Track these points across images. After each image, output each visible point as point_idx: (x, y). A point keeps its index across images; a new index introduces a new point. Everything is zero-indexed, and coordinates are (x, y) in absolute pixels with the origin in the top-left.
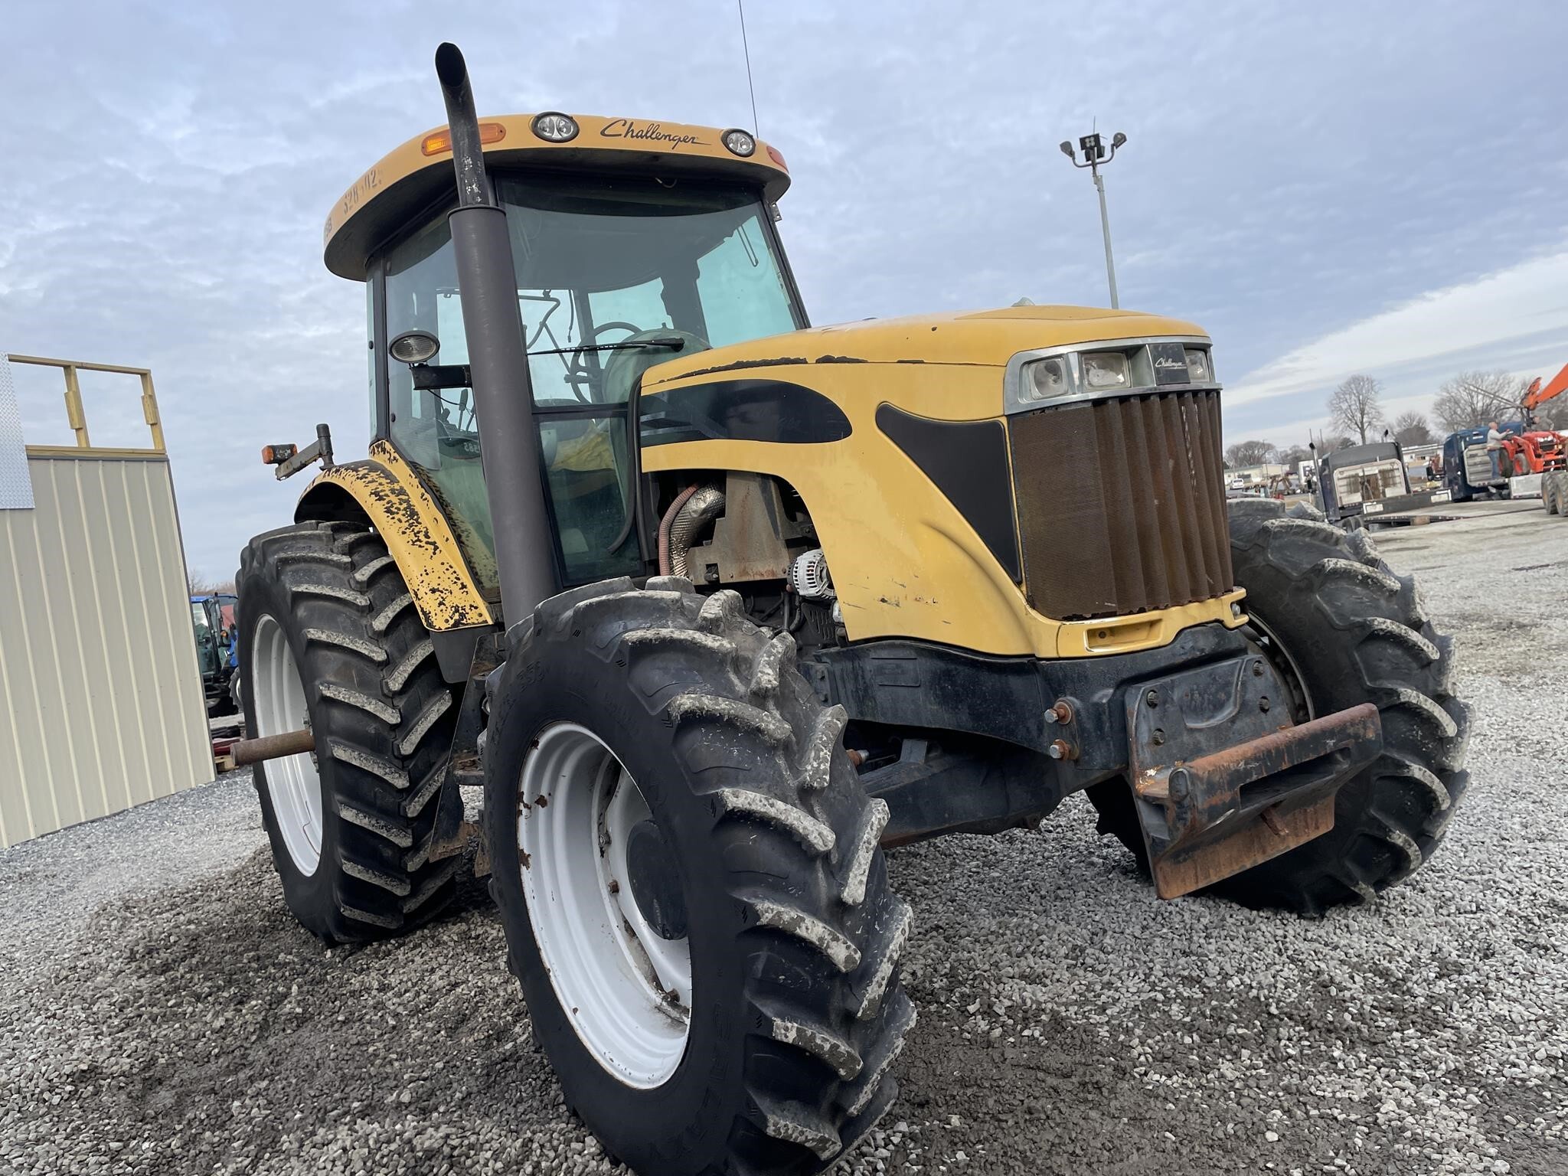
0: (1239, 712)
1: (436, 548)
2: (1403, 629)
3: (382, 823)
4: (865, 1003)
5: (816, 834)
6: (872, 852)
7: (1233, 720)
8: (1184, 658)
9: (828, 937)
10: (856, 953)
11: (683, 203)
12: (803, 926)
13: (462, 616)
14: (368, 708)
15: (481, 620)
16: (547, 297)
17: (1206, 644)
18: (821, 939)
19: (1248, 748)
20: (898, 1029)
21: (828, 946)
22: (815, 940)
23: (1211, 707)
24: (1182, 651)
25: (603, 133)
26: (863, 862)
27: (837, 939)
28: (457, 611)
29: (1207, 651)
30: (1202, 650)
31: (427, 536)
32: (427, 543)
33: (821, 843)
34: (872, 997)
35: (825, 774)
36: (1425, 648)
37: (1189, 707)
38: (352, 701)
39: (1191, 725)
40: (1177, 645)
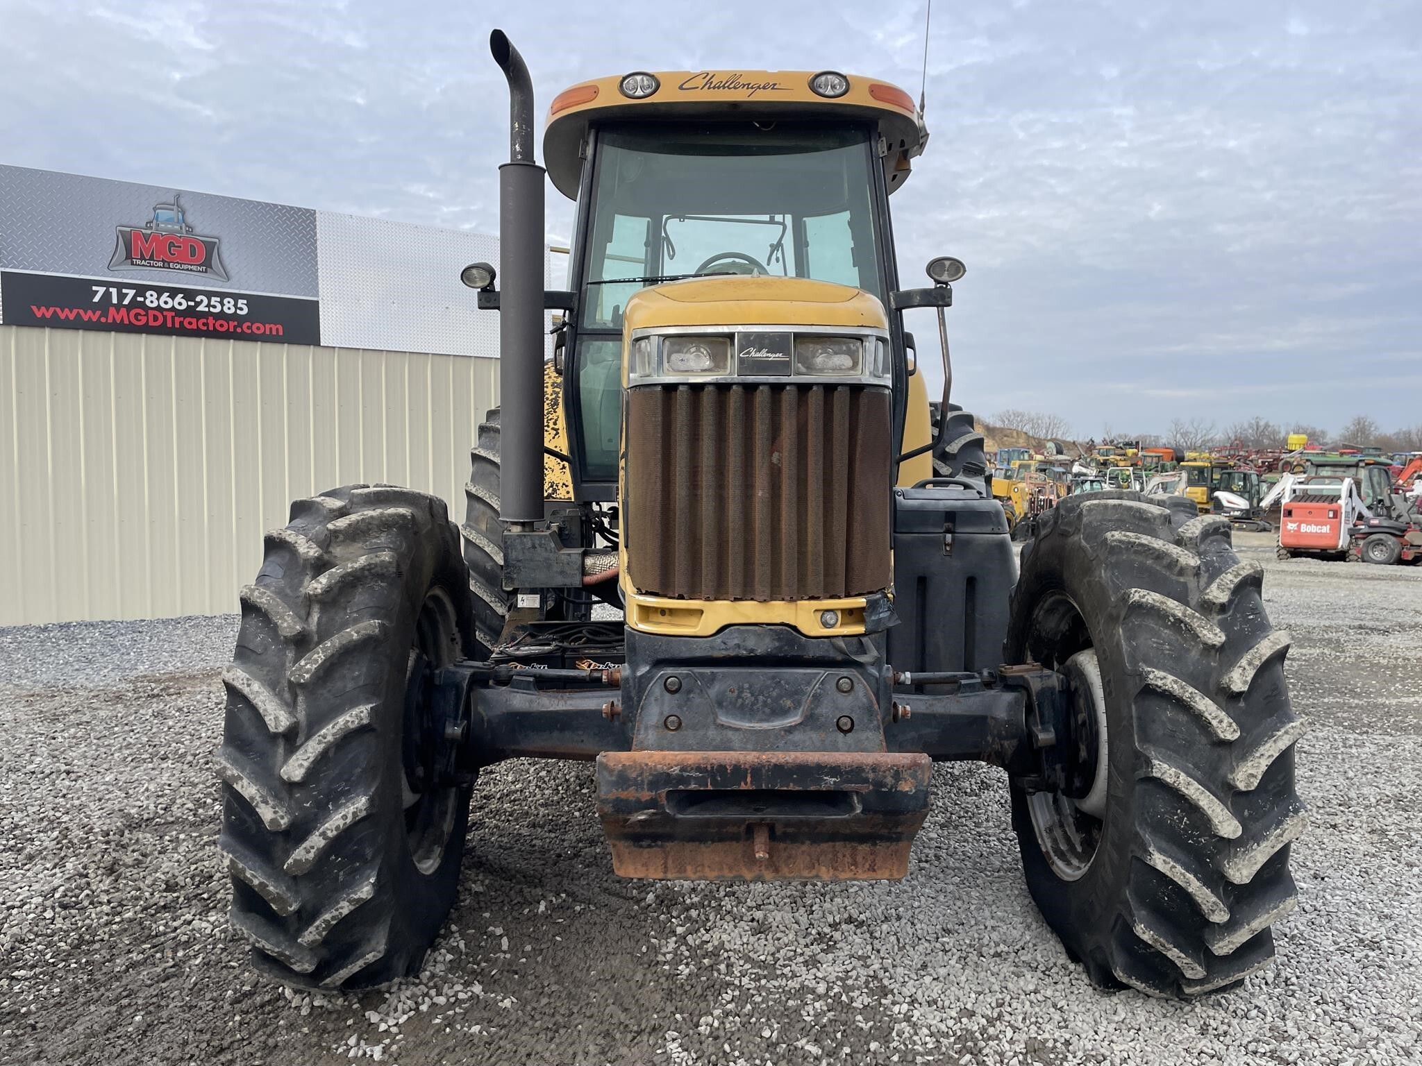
0: (801, 724)
1: (557, 433)
2: (1188, 692)
3: (488, 638)
4: (291, 861)
5: (272, 717)
6: (323, 746)
7: (790, 730)
8: (724, 653)
9: (258, 798)
10: (282, 818)
11: (792, 143)
12: (240, 783)
13: (555, 491)
14: (486, 549)
15: (567, 496)
16: (772, 221)
17: (763, 646)
18: (252, 798)
19: (693, 757)
20: (348, 895)
21: (257, 806)
22: (247, 797)
23: (767, 710)
24: (723, 646)
25: (681, 88)
26: (310, 750)
27: (267, 803)
28: (552, 486)
30: (752, 650)
31: (555, 424)
32: (553, 429)
33: (273, 725)
34: (298, 858)
35: (307, 672)
36: (1214, 723)
37: (733, 704)
38: (477, 542)
39: (723, 719)
40: (719, 639)
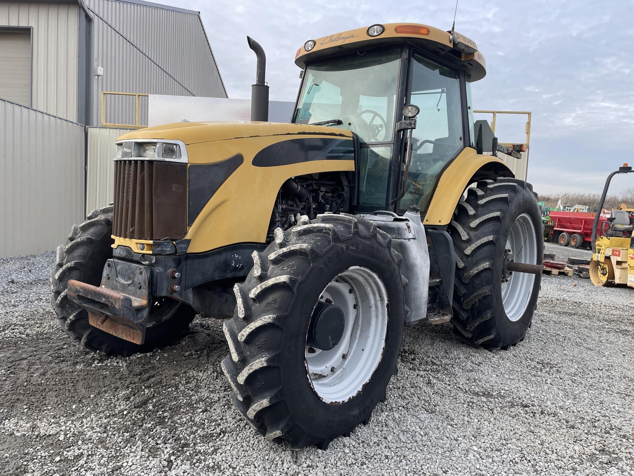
0: (131, 283)
7: (128, 285)
25: (321, 44)
29: (123, 256)
30: (121, 255)
39: (118, 279)
